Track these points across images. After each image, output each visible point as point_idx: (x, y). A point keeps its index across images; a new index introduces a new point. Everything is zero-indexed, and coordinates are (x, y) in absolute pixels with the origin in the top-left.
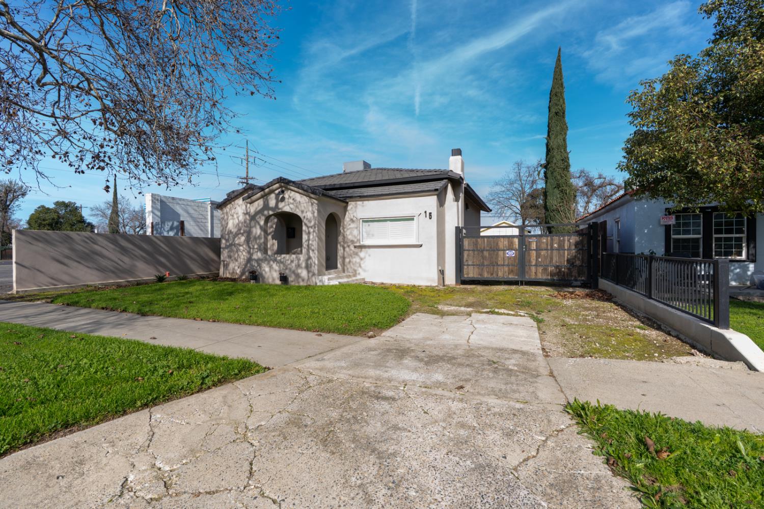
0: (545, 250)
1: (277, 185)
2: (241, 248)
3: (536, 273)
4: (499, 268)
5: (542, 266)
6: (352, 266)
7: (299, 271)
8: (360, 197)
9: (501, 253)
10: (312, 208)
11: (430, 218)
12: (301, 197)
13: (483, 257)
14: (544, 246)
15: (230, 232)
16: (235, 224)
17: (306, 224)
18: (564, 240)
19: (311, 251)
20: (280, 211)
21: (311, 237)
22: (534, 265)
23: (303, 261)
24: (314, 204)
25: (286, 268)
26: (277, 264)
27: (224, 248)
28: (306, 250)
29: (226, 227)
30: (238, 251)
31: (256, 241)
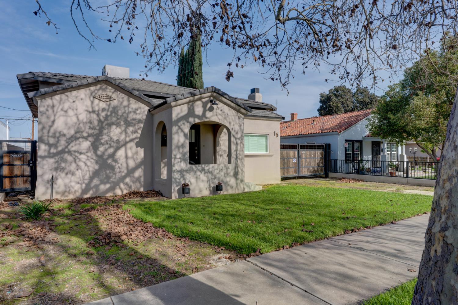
0: (309, 158)
1: (209, 94)
2: (83, 157)
3: (305, 171)
4: (290, 169)
5: (307, 167)
7: (228, 179)
9: (291, 160)
10: (239, 121)
12: (229, 110)
13: (285, 163)
17: (234, 136)
18: (316, 153)
19: (239, 161)
20: (208, 120)
22: (304, 167)
23: (232, 170)
24: (241, 118)
25: (215, 178)
26: (205, 173)
27: (43, 158)
28: (234, 159)
29: (51, 127)
30: (77, 160)
31: (179, 150)
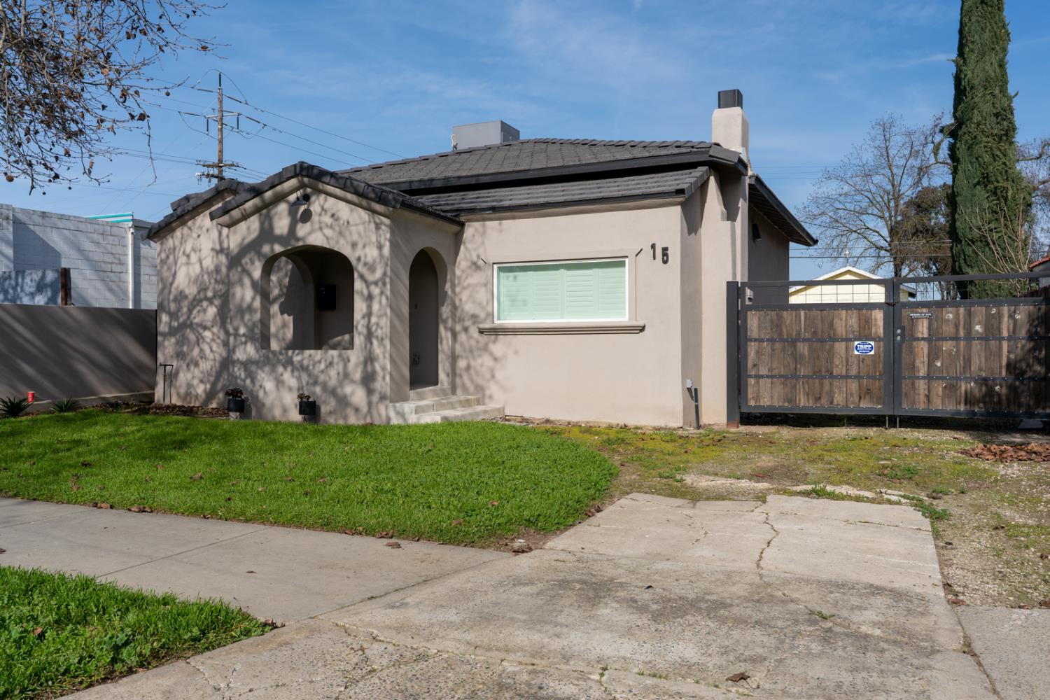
0: (951, 339)
1: (293, 182)
2: (207, 334)
3: (928, 397)
4: (836, 383)
5: (943, 378)
6: (474, 377)
7: (348, 389)
8: (494, 209)
9: (840, 347)
10: (378, 236)
11: (665, 262)
12: (352, 211)
13: (796, 358)
14: (948, 330)
15: (181, 296)
16: (193, 275)
17: (362, 277)
18: (1000, 315)
19: (375, 342)
20: (301, 244)
21: (375, 307)
22: (924, 378)
23: (356, 365)
24: (383, 227)
25: (315, 383)
26: (292, 371)
27: (164, 335)
28: (362, 338)
29: (171, 284)
30: (201, 341)
31: (242, 318)
